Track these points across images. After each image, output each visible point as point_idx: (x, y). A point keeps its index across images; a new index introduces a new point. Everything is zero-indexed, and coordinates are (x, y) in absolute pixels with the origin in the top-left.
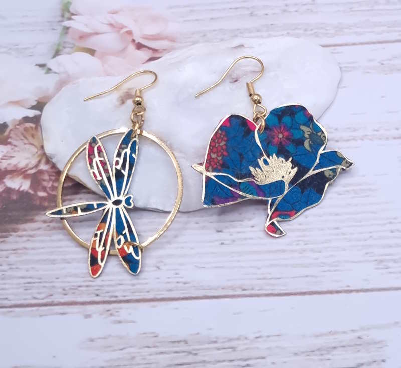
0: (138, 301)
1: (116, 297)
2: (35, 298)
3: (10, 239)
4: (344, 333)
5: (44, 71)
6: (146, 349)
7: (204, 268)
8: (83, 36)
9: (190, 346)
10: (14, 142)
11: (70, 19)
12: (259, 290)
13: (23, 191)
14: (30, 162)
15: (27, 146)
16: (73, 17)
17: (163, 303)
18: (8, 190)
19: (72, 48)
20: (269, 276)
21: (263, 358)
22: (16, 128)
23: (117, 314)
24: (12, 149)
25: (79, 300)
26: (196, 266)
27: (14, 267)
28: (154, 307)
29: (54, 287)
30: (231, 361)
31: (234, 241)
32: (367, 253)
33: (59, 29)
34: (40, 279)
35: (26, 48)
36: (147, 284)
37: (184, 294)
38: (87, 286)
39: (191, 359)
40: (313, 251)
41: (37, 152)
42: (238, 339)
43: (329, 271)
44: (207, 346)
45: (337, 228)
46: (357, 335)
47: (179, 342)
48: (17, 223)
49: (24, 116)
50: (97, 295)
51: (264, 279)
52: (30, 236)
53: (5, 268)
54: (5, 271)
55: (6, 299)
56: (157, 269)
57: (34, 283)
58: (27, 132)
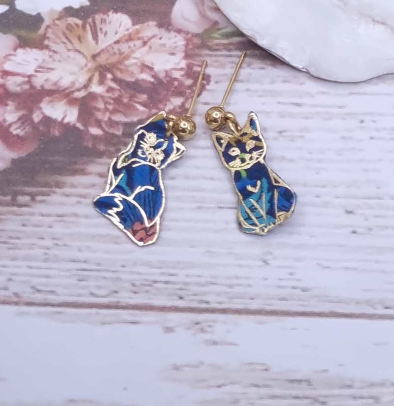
0: (239, 312)
1: (207, 302)
2: (92, 294)
3: (54, 198)
6: (254, 389)
7: (328, 267)
9: (315, 389)
10: (54, 47)
13: (68, 124)
14: (77, 80)
15: (72, 54)
17: (273, 318)
18: (47, 121)
22: (55, 25)
23: (209, 329)
24: (51, 56)
25: (157, 302)
26: (318, 264)
27: (60, 242)
28: (261, 323)
29: (119, 279)
31: (370, 229)
34: (98, 264)
36: (249, 286)
37: (301, 305)
38: (167, 282)
41: (86, 65)
42: (382, 384)
44: (336, 392)
48: (60, 174)
49: (67, 5)
50: (181, 298)
52: (81, 196)
53: (48, 243)
54: (48, 248)
55: (52, 292)
56: (263, 264)
57: (90, 270)
58: (71, 31)
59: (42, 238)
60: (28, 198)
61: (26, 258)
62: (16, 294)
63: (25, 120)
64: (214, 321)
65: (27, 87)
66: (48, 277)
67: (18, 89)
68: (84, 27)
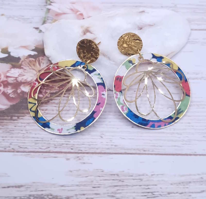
0: (92, 153)
1: (81, 150)
2: (40, 148)
3: (26, 117)
4: (194, 175)
5: (38, 31)
6: (99, 178)
7: (124, 139)
8: (58, 15)
9: (119, 177)
10: (25, 68)
11: (50, 5)
12: (152, 151)
14: (33, 79)
15: (31, 70)
16: (52, 4)
17: (105, 155)
18: (23, 92)
19: (52, 20)
20: (156, 145)
21: (156, 185)
22: (25, 60)
23: (82, 159)
24: (24, 71)
25: (63, 151)
26: (120, 137)
27: (28, 132)
28: (101, 157)
29: (50, 143)
30: (140, 186)
32: (204, 137)
33: (45, 10)
34: (42, 139)
35: (28, 19)
36: (96, 145)
37: (114, 151)
38: (67, 144)
39: (120, 183)
40: (178, 134)
41: (36, 74)
42: (143, 175)
43: (186, 144)
44: (128, 178)
45: (189, 123)
46: (201, 176)
47: (114, 175)
49: (29, 54)
50: (72, 149)
51: (154, 146)
53: (24, 132)
54: (24, 134)
55: (26, 148)
56: (101, 138)
57: (40, 141)
58: (31, 63)
59: (22, 131)
60: (16, 118)
61: (16, 137)
62: (13, 149)
63: (15, 92)
64: (84, 156)
65: (15, 81)
66: (24, 143)
67: (12, 82)
68: (35, 61)
